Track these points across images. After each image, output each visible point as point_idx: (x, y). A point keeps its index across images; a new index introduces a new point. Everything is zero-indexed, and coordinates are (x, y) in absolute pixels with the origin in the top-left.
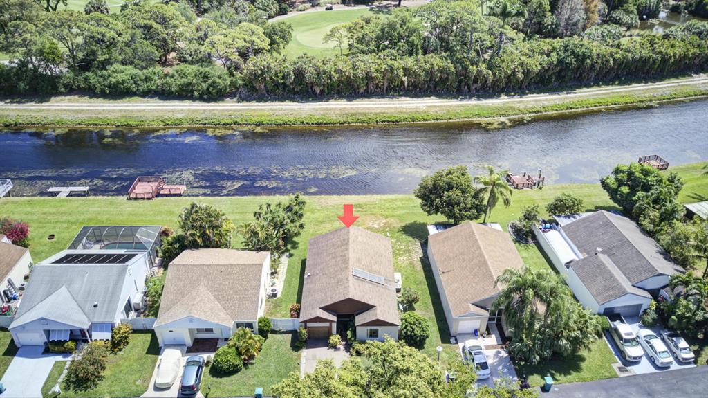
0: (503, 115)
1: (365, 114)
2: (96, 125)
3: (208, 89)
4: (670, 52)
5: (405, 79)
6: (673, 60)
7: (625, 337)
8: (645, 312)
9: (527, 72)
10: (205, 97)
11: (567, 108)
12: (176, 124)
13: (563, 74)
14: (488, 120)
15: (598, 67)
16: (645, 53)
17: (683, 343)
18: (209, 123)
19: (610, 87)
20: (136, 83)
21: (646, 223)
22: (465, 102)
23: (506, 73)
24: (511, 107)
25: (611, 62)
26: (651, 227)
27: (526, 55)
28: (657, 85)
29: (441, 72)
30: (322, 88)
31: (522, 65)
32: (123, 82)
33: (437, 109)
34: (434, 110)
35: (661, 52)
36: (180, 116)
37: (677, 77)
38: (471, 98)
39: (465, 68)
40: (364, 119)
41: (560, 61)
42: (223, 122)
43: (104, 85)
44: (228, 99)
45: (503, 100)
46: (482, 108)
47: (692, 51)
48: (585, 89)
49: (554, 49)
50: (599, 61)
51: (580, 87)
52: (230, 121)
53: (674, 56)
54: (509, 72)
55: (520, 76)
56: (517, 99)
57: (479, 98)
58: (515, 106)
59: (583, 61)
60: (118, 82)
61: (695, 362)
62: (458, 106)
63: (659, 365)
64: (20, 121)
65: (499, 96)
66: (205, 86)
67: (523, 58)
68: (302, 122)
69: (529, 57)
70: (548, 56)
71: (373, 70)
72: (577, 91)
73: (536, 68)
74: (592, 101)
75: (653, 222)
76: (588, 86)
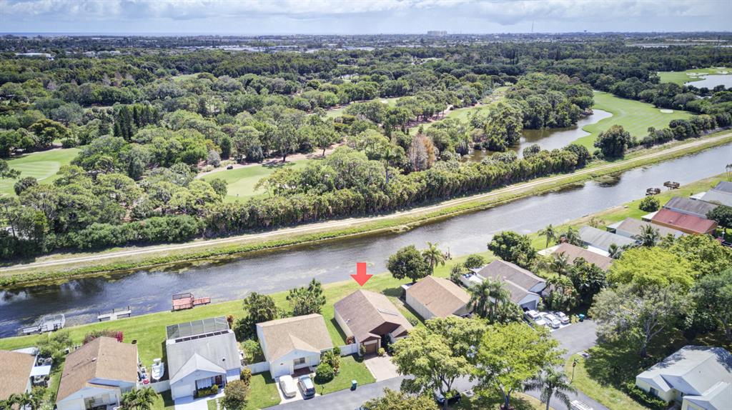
0: (403, 224)
1: (310, 235)
2: (92, 272)
3: (180, 233)
4: (491, 172)
5: (330, 207)
6: (493, 177)
7: (534, 316)
8: (538, 305)
9: (410, 194)
10: (179, 239)
11: (441, 214)
12: (163, 262)
13: (430, 193)
14: (395, 228)
15: (451, 186)
16: (476, 174)
17: (562, 314)
18: (191, 258)
19: (460, 199)
20: (114, 236)
21: (521, 262)
22: (374, 219)
23: (397, 195)
24: (406, 218)
25: (458, 182)
26: (525, 263)
27: (406, 183)
28: (488, 194)
29: (354, 200)
30: (270, 221)
31: (405, 189)
32: (105, 237)
33: (359, 225)
34: (357, 226)
35: (485, 173)
36: (165, 256)
37: (498, 188)
38: (377, 215)
39: (370, 196)
40: (310, 237)
41: (429, 185)
42: (202, 255)
43: (87, 241)
44: (196, 239)
45: (398, 215)
46: (387, 221)
47: (503, 171)
48: (446, 202)
49: (422, 177)
50: (452, 183)
51: (443, 201)
52: (208, 254)
53: (494, 175)
54: (399, 195)
55: (406, 197)
56: (406, 213)
57: (382, 215)
58: (409, 217)
59: (442, 183)
60: (100, 237)
61: (570, 322)
62: (372, 221)
63: (555, 326)
64: (18, 279)
65: (395, 212)
66: (178, 231)
67: (405, 185)
68: (265, 247)
69: (408, 184)
70: (420, 181)
71: (307, 204)
72: (442, 203)
73: (415, 191)
74: (454, 208)
75: (525, 260)
76: (447, 200)
